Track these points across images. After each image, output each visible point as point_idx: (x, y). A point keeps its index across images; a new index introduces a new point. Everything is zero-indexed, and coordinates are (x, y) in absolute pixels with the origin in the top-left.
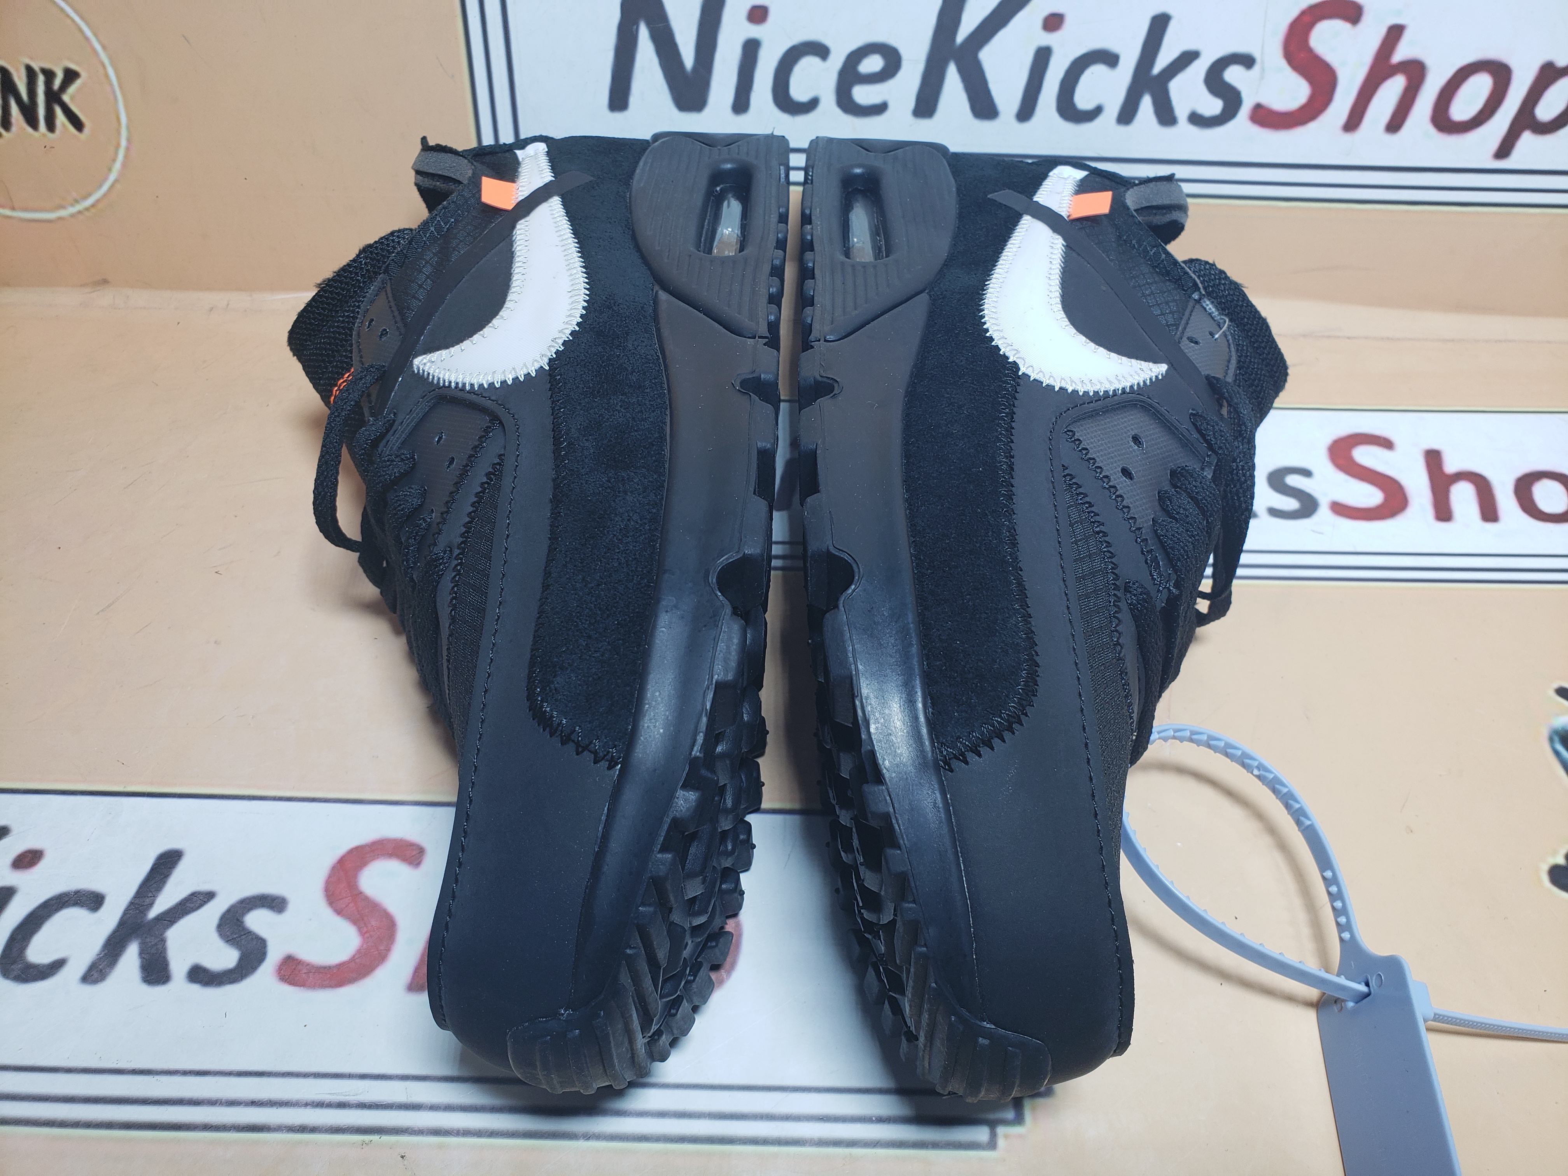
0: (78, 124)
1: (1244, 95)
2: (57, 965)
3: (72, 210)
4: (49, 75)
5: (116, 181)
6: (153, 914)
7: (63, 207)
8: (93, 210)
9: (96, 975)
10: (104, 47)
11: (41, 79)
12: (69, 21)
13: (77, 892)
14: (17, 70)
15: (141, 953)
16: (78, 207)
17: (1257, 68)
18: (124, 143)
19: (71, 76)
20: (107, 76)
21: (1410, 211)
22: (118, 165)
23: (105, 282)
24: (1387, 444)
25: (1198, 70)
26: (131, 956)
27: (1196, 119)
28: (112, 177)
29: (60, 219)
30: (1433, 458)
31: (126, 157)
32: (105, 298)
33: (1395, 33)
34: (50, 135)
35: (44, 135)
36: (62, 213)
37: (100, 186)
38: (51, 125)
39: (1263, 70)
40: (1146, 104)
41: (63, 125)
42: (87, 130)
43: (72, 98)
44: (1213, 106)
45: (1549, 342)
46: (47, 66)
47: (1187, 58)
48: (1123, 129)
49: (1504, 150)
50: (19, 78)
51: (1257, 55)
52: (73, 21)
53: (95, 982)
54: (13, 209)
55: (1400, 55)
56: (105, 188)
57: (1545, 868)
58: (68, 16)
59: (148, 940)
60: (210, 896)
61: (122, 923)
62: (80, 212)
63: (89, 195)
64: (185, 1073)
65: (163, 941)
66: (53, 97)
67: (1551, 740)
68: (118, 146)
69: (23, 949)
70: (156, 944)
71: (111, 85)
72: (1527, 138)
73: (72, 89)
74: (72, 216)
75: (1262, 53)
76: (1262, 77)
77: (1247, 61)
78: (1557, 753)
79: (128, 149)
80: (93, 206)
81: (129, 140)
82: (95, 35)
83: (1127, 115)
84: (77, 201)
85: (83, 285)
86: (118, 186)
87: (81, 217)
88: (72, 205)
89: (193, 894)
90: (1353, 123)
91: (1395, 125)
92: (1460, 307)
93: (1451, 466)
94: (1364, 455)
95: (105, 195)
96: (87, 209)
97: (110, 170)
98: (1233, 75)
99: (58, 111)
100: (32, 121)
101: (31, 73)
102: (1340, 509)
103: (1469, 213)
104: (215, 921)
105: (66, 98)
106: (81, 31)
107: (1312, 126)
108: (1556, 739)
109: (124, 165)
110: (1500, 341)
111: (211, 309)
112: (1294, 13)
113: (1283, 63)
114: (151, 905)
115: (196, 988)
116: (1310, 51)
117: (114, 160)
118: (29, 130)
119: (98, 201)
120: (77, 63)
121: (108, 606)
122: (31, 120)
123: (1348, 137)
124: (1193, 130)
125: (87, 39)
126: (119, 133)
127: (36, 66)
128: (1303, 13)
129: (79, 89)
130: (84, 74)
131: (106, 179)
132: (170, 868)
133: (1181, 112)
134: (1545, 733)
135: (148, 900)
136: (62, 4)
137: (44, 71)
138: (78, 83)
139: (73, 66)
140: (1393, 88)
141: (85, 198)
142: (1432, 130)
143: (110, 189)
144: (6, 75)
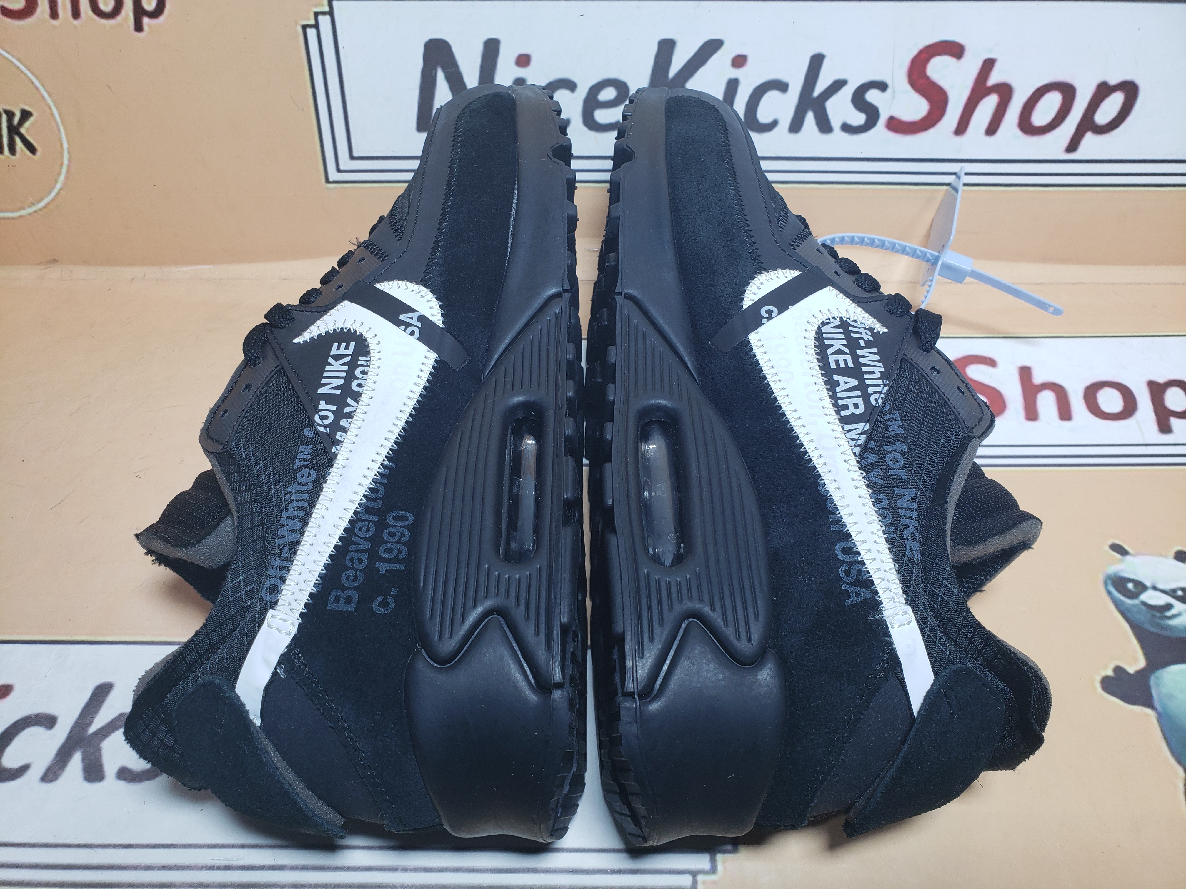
0: (32, 149)
1: (881, 111)
2: (23, 769)
3: (30, 210)
4: (10, 115)
5: (61, 189)
6: (92, 730)
7: (23, 208)
8: (45, 210)
9: (51, 776)
10: (49, 94)
11: (4, 117)
13: (36, 716)
15: (83, 760)
16: (34, 208)
17: (889, 91)
18: (66, 162)
19: (26, 115)
20: (52, 114)
22: (62, 178)
23: (55, 261)
24: (991, 362)
25: (847, 93)
26: (76, 762)
27: (847, 128)
28: (58, 186)
29: (21, 216)
30: (1025, 373)
31: (68, 172)
32: (55, 273)
33: (989, 64)
34: (12, 157)
35: (8, 157)
36: (23, 213)
37: (50, 193)
38: (12, 151)
39: (894, 92)
40: (810, 118)
41: (22, 149)
42: (39, 153)
43: (27, 131)
44: (859, 119)
45: (1112, 284)
46: (8, 108)
47: (838, 85)
48: (793, 136)
49: (1073, 146)
51: (889, 82)
53: (51, 781)
55: (993, 79)
56: (53, 194)
58: (22, 72)
59: (88, 750)
61: (69, 738)
62: (35, 212)
63: (42, 199)
64: (115, 846)
65: (99, 750)
66: (14, 130)
67: (1106, 583)
68: (62, 164)
70: (94, 753)
71: (55, 120)
72: (1089, 138)
73: (27, 124)
74: (30, 214)
75: (893, 81)
76: (893, 98)
77: (882, 86)
78: (1109, 593)
79: (69, 166)
80: (45, 207)
81: (70, 160)
82: (43, 85)
83: (796, 126)
84: (33, 204)
85: (40, 264)
86: (63, 192)
87: (36, 215)
88: (30, 207)
89: (121, 715)
90: (961, 129)
91: (992, 129)
92: (1046, 259)
94: (973, 372)
95: (53, 199)
96: (40, 210)
97: (56, 181)
98: (872, 96)
99: (18, 140)
103: (1050, 192)
105: (23, 130)
106: (33, 83)
107: (931, 131)
108: (1109, 582)
109: (66, 177)
110: (1076, 284)
111: (133, 279)
112: (914, 52)
113: (908, 87)
114: (90, 723)
115: (123, 784)
116: (928, 78)
117: (59, 174)
119: (48, 204)
120: (31, 106)
121: (59, 504)
123: (958, 139)
124: (845, 136)
125: (37, 88)
126: (62, 154)
128: (921, 52)
129: (32, 124)
130: (35, 114)
131: (53, 188)
132: (104, 696)
133: (836, 123)
135: (88, 721)
136: (18, 64)
137: (6, 112)
138: (31, 120)
139: (27, 108)
140: (990, 103)
141: (39, 201)
142: (1019, 133)
143: (57, 194)
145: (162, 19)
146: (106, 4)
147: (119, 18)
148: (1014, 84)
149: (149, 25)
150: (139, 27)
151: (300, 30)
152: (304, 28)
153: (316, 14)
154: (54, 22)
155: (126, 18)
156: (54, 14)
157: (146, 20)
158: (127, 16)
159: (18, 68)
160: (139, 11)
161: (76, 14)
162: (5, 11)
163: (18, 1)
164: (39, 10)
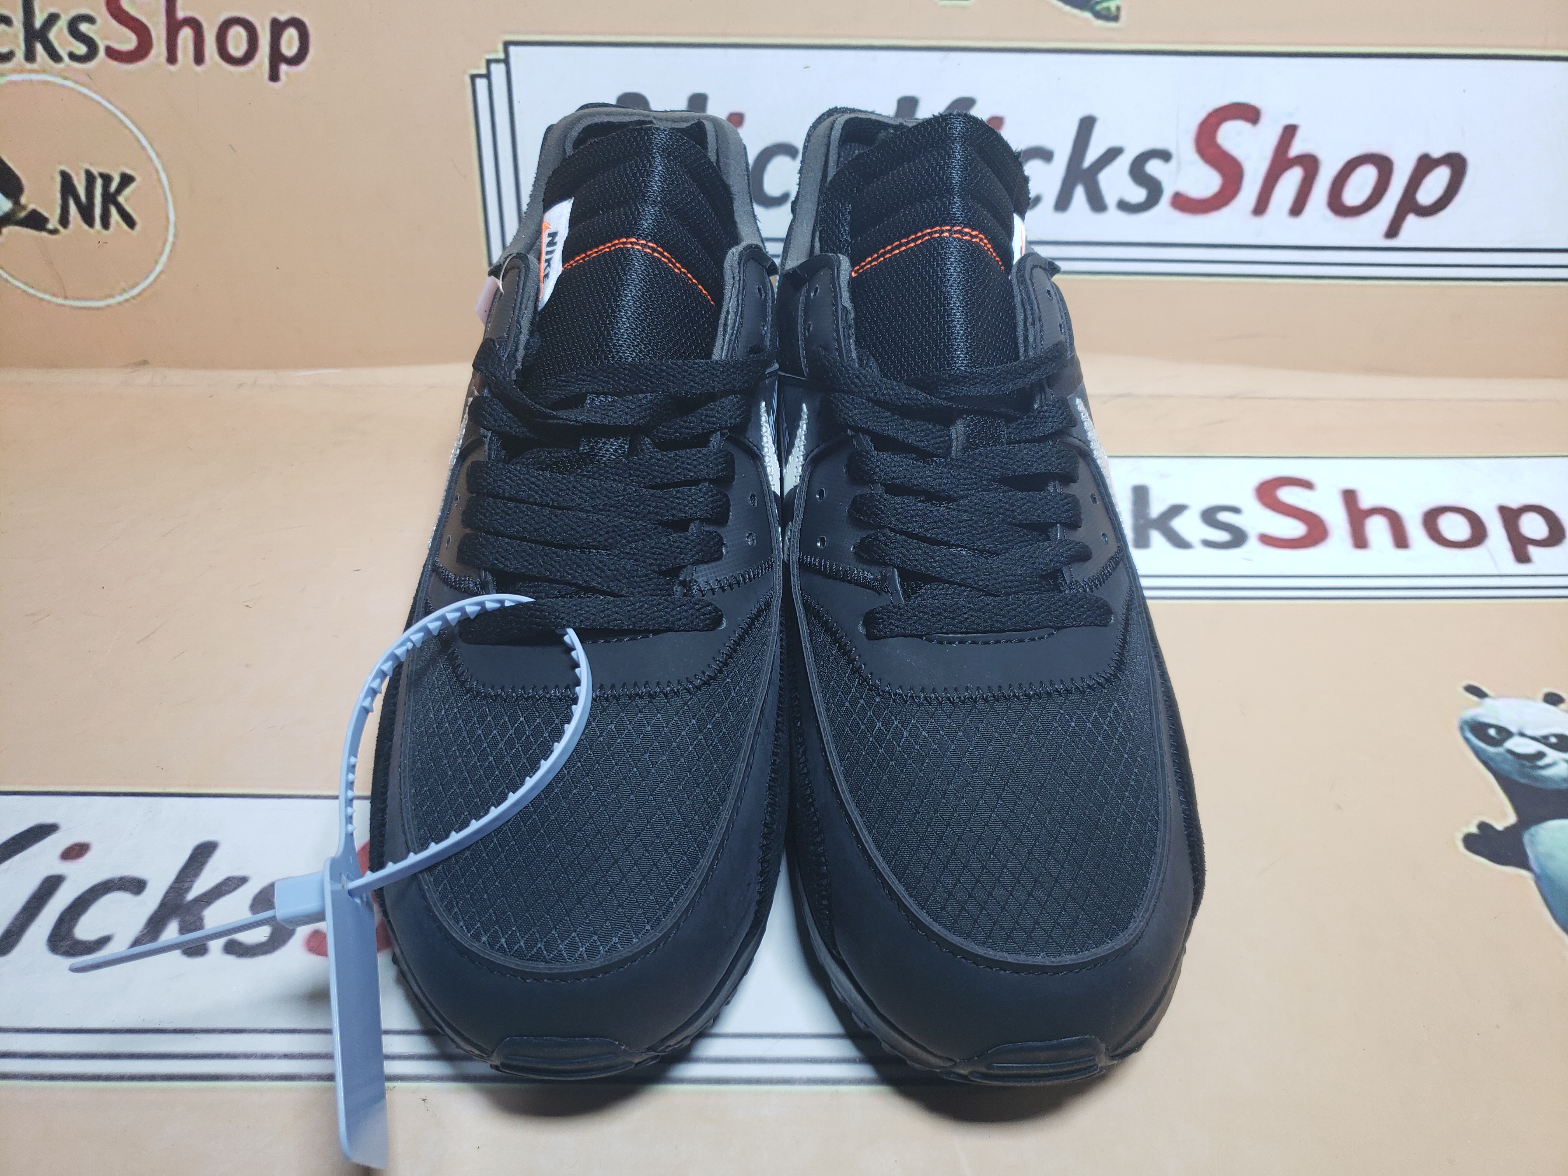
0: (130, 221)
1: (1164, 185)
2: (103, 941)
3: (120, 298)
4: (107, 179)
5: (162, 272)
6: (191, 896)
7: (112, 296)
8: (139, 299)
10: (158, 155)
11: (99, 183)
12: (127, 132)
13: (121, 879)
14: (78, 175)
16: (126, 296)
17: (1173, 162)
18: (171, 238)
19: (126, 180)
20: (159, 180)
21: (1317, 285)
22: (164, 259)
23: (145, 363)
24: (1307, 485)
25: (1123, 163)
27: (1124, 206)
28: (158, 269)
29: (109, 306)
30: (1350, 497)
31: (171, 251)
32: (144, 377)
33: (1290, 132)
34: (104, 232)
35: (99, 232)
36: (111, 301)
37: (147, 277)
38: (106, 224)
39: (1179, 163)
40: (1079, 194)
41: (117, 223)
42: (138, 227)
43: (126, 200)
44: (1138, 195)
46: (105, 171)
47: (1113, 154)
48: (1060, 216)
49: (1392, 231)
50: (79, 181)
51: (1172, 149)
52: (131, 131)
54: (66, 298)
55: (1296, 149)
56: (151, 278)
57: (1460, 836)
58: (126, 127)
59: (187, 918)
60: (243, 880)
61: (163, 905)
62: (127, 300)
63: (137, 285)
65: (201, 919)
66: (109, 199)
67: (1462, 729)
68: (166, 240)
69: (71, 928)
70: (195, 922)
71: (163, 188)
72: (1412, 221)
73: (127, 191)
74: (120, 304)
75: (1177, 149)
76: (1179, 170)
77: (1165, 156)
78: (1467, 740)
79: (174, 244)
80: (139, 294)
81: (176, 236)
82: (151, 144)
83: (1063, 203)
84: (124, 291)
85: (127, 366)
86: (163, 276)
87: (127, 304)
88: (120, 294)
89: (228, 879)
90: (1260, 208)
91: (1297, 209)
92: (1369, 369)
93: (1366, 502)
94: (1287, 495)
95: (151, 285)
96: (134, 298)
97: (157, 262)
98: (1154, 167)
99: (113, 210)
100: (88, 219)
101: (90, 178)
102: (1267, 540)
104: (248, 901)
105: (121, 199)
106: (139, 141)
107: (1225, 211)
108: (1466, 728)
109: (170, 258)
110: (1405, 400)
111: (241, 385)
112: (1202, 115)
113: (1196, 156)
114: (189, 888)
115: (231, 959)
116: (1218, 147)
117: (161, 254)
118: (86, 227)
119: (144, 290)
120: (133, 169)
121: (148, 636)
122: (87, 217)
123: (1257, 221)
124: (1122, 216)
125: (143, 148)
126: (167, 230)
127: (95, 172)
128: (1211, 116)
129: (134, 192)
130: (138, 179)
131: (152, 270)
132: (206, 858)
133: (1110, 198)
134: (1456, 723)
135: (187, 885)
136: (122, 117)
137: (102, 175)
138: (133, 186)
139: (129, 172)
140: (1292, 178)
141: (133, 287)
142: (1329, 214)
143: (155, 280)
144: (66, 179)
145: (303, 66)
146: (237, 47)
147: (251, 65)
148: (1321, 155)
149: (287, 74)
150: (274, 76)
151: (468, 80)
152: (473, 78)
153: (489, 62)
154: (172, 68)
155: (260, 66)
156: (172, 58)
157: (284, 68)
158: (262, 62)
159: (121, 122)
160: (277, 58)
161: (199, 58)
162: (112, 53)
163: (128, 41)
164: (153, 52)
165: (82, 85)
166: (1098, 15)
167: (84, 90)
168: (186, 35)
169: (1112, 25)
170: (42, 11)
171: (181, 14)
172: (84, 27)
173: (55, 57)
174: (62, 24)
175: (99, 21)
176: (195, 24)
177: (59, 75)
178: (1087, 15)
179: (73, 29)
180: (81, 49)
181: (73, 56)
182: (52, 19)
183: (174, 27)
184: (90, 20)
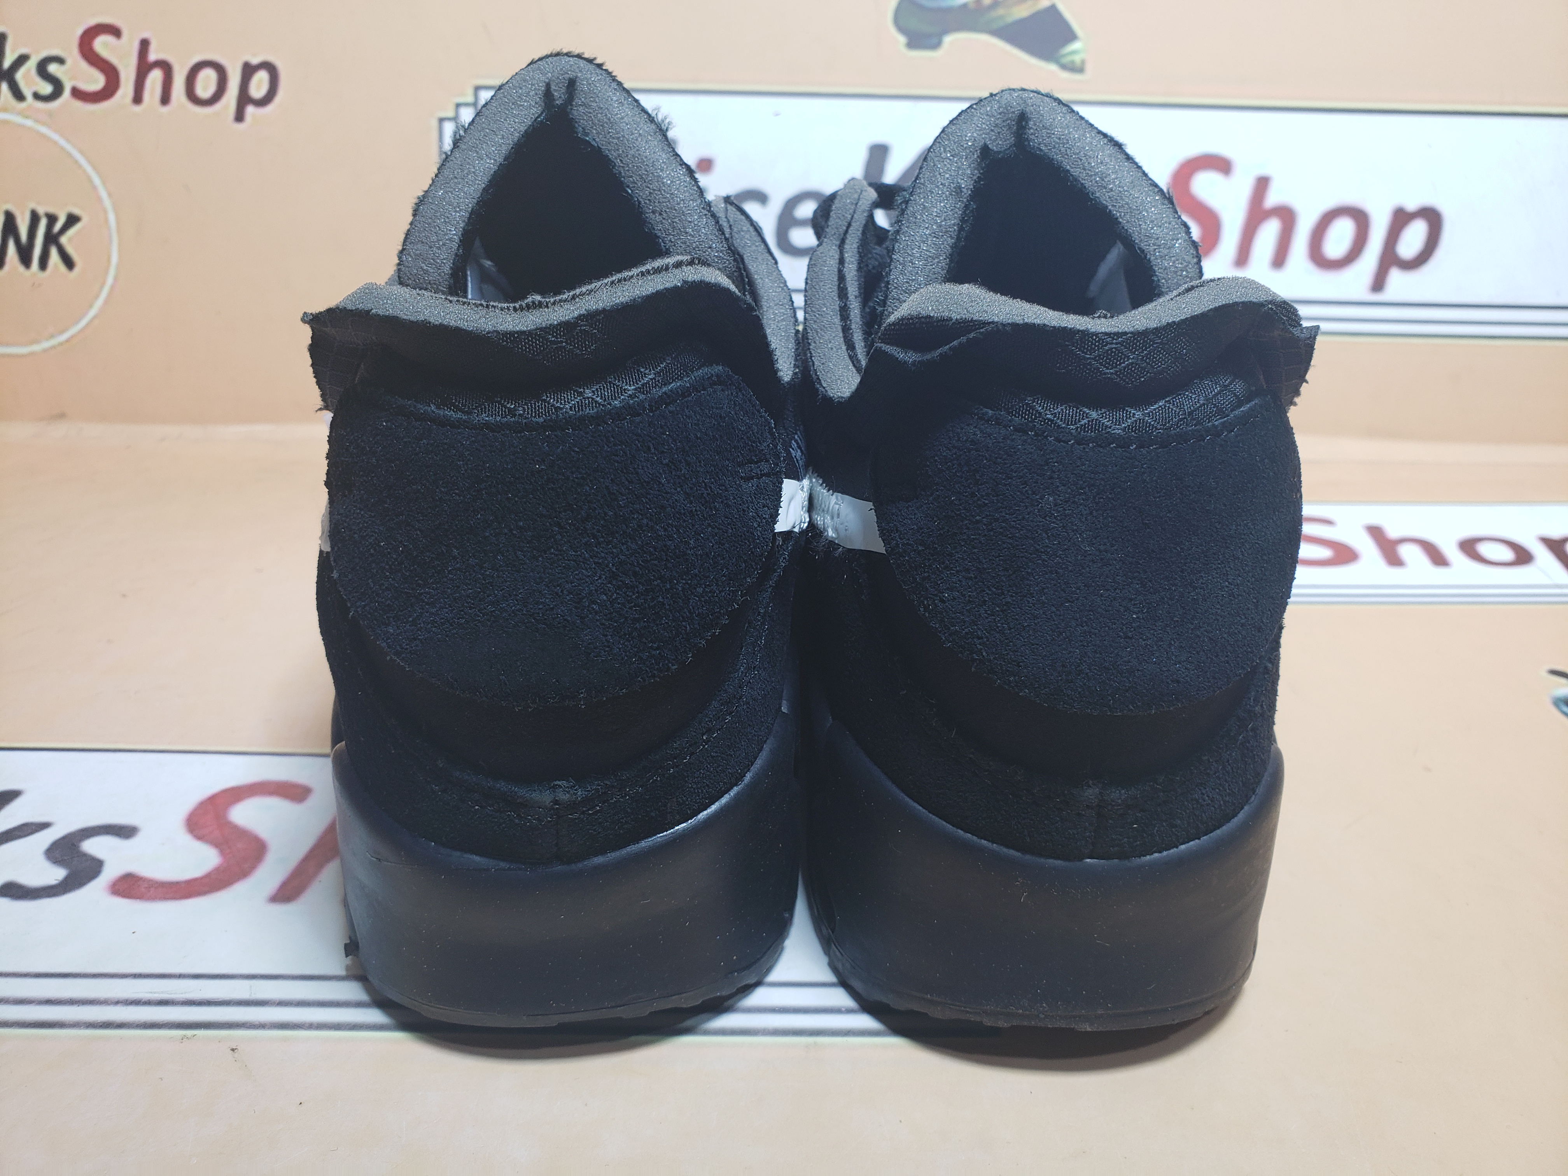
0: (69, 262)
3: (46, 345)
4: (52, 219)
5: (94, 317)
7: (38, 341)
8: (67, 345)
10: (110, 195)
11: (43, 223)
14: (23, 213)
16: (53, 342)
18: (110, 281)
19: (72, 220)
20: (106, 220)
22: (99, 303)
23: (62, 416)
28: (92, 313)
29: (32, 353)
30: (1375, 530)
31: (108, 294)
32: (59, 429)
34: (40, 273)
35: (35, 273)
36: (36, 348)
37: (79, 322)
38: (43, 263)
41: (56, 264)
42: (77, 270)
43: (70, 240)
46: (51, 210)
49: (1378, 284)
50: (23, 220)
52: (84, 171)
55: (1272, 199)
56: (83, 323)
58: (81, 167)
60: (45, 825)
62: (53, 347)
63: (66, 330)
66: (51, 239)
68: (104, 284)
71: (109, 228)
72: (1396, 274)
73: (71, 232)
74: (45, 351)
79: (113, 287)
80: (67, 341)
81: (116, 279)
82: (104, 183)
84: (52, 336)
87: (52, 351)
88: (47, 340)
89: (29, 823)
90: (1241, 259)
91: (1279, 260)
93: (1393, 533)
95: (81, 331)
96: (61, 344)
97: (91, 306)
99: (54, 252)
100: (26, 260)
101: (35, 218)
105: (64, 240)
109: (106, 302)
111: (162, 440)
112: (1173, 166)
116: (1193, 199)
117: (97, 297)
118: (22, 268)
119: (72, 337)
120: (81, 209)
122: (25, 258)
123: (1240, 271)
125: (95, 187)
126: (107, 272)
127: (41, 211)
128: (1181, 166)
129: (78, 233)
130: (85, 219)
131: (84, 315)
134: (1548, 700)
136: (78, 157)
137: (48, 215)
138: (78, 227)
139: (76, 212)
140: (1270, 231)
141: (62, 332)
142: (1311, 266)
143: (87, 325)
144: (10, 218)
145: (269, 108)
146: (205, 89)
147: (218, 106)
148: (1296, 207)
149: (253, 115)
150: (239, 117)
151: (437, 123)
152: (441, 120)
153: (458, 106)
154: (137, 108)
155: (227, 106)
156: (138, 99)
157: (250, 110)
158: (228, 103)
159: (76, 162)
160: (244, 99)
161: (165, 99)
162: (77, 93)
163: (96, 81)
164: (120, 93)
165: (43, 124)
166: (1064, 67)
167: (44, 130)
168: (155, 77)
169: (1077, 77)
170: (13, 51)
171: (152, 57)
172: (53, 68)
173: (19, 95)
174: (31, 65)
175: (69, 62)
176: (166, 67)
177: (20, 113)
178: (1053, 67)
179: (42, 69)
180: (47, 89)
181: (37, 96)
182: (22, 60)
183: (144, 68)
184: (60, 61)
